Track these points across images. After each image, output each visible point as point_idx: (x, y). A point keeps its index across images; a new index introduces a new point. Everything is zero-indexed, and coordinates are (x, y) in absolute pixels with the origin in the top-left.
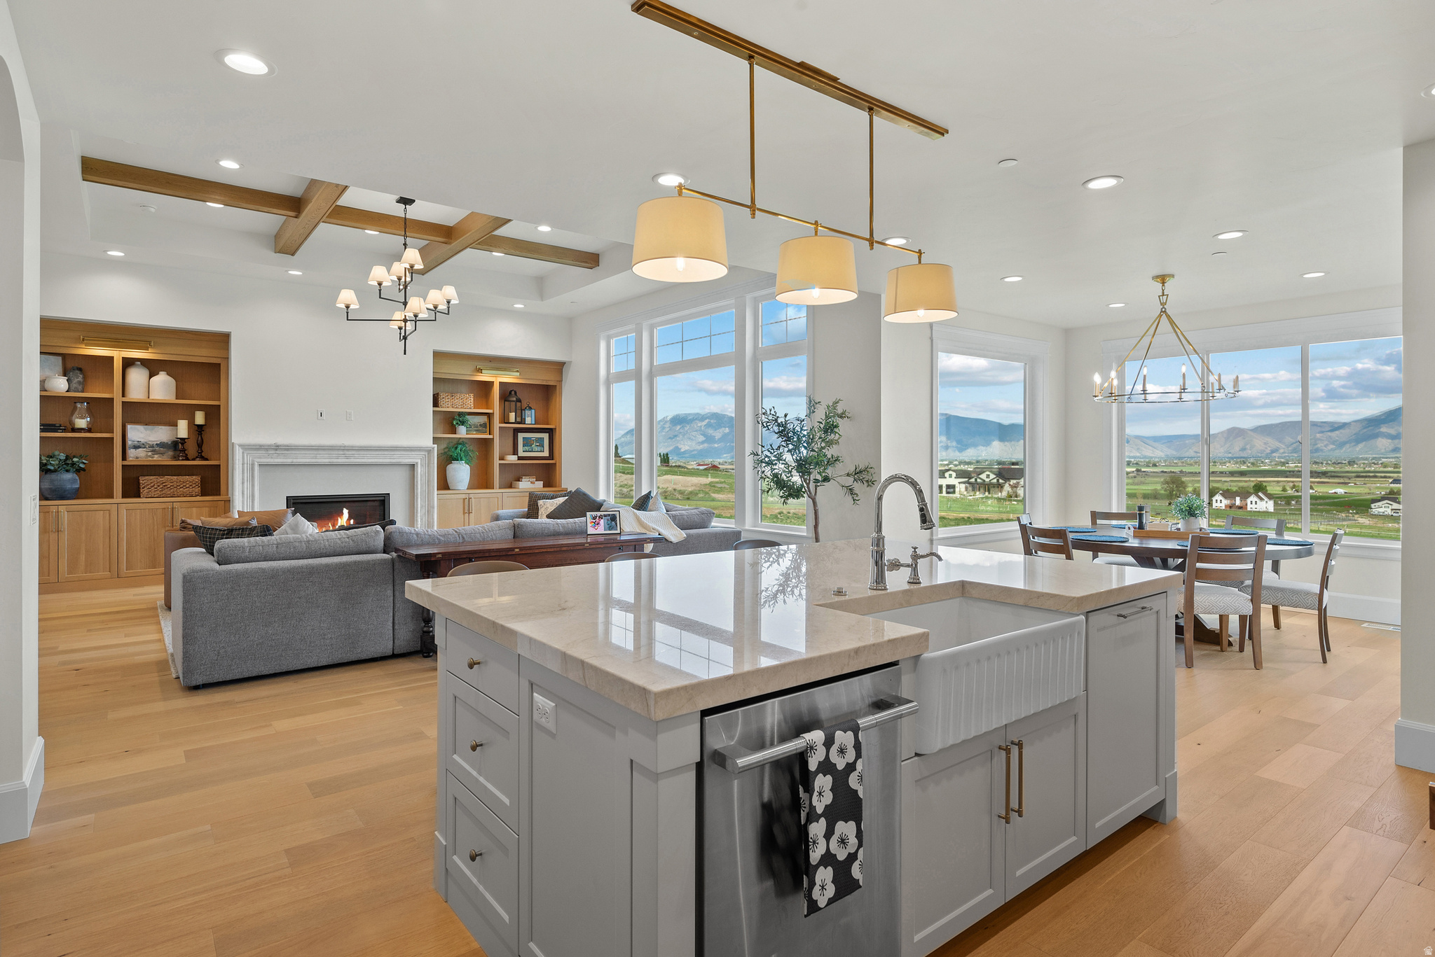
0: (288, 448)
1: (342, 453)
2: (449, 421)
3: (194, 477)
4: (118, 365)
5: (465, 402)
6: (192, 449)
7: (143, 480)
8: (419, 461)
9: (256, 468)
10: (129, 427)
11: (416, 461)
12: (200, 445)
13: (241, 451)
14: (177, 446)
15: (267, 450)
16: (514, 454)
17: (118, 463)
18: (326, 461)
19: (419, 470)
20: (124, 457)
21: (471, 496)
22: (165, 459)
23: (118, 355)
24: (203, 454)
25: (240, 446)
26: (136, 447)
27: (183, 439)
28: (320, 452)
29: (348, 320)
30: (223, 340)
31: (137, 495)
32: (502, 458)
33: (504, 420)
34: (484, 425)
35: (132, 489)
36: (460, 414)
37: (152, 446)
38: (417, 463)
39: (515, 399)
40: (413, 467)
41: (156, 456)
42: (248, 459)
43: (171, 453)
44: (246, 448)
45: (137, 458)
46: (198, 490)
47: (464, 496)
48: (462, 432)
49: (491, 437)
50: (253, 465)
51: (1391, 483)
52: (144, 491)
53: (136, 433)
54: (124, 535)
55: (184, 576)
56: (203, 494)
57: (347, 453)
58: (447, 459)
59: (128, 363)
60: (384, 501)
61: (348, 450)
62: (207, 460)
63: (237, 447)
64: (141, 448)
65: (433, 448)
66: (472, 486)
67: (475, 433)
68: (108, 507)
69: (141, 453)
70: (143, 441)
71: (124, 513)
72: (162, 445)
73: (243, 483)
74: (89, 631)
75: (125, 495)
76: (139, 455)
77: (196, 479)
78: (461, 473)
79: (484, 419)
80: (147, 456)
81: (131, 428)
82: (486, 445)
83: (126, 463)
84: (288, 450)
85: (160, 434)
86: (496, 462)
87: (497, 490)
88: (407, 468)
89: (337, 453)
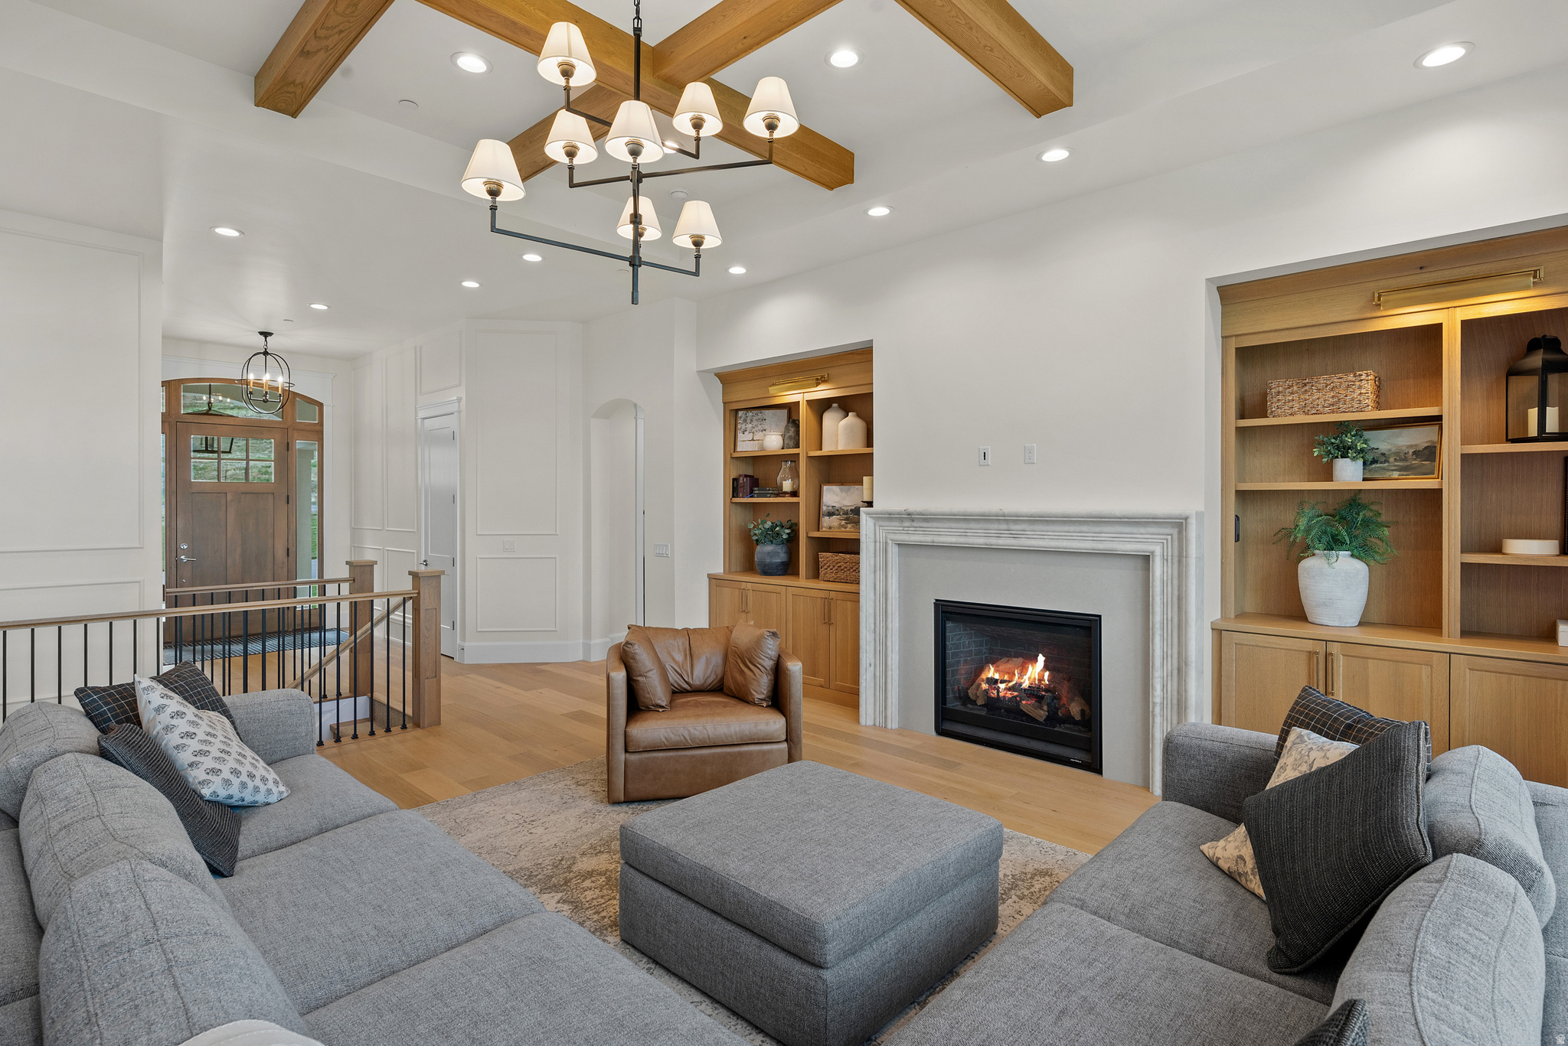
1: (1004, 526)
4: (804, 414)
7: (825, 557)
8: (1158, 550)
9: (891, 548)
10: (825, 488)
11: (1151, 548)
18: (980, 541)
19: (1158, 568)
20: (815, 528)
23: (804, 397)
26: (830, 514)
28: (972, 525)
31: (816, 575)
34: (1427, 453)
37: (846, 513)
38: (1153, 552)
40: (1146, 559)
41: (849, 526)
42: (881, 535)
45: (830, 528)
47: (1309, 645)
48: (1351, 475)
49: (1434, 482)
50: (887, 543)
52: (822, 573)
53: (830, 496)
57: (1013, 527)
60: (1089, 629)
61: (1015, 522)
64: (835, 515)
65: (1186, 519)
66: (1369, 620)
67: (1396, 474)
69: (834, 521)
70: (837, 505)
73: (874, 572)
75: (807, 576)
76: (832, 525)
79: (1413, 435)
80: (841, 526)
81: (827, 489)
83: (817, 534)
84: (926, 520)
86: (1453, 556)
87: (1451, 642)
88: (1140, 563)
89: (996, 526)
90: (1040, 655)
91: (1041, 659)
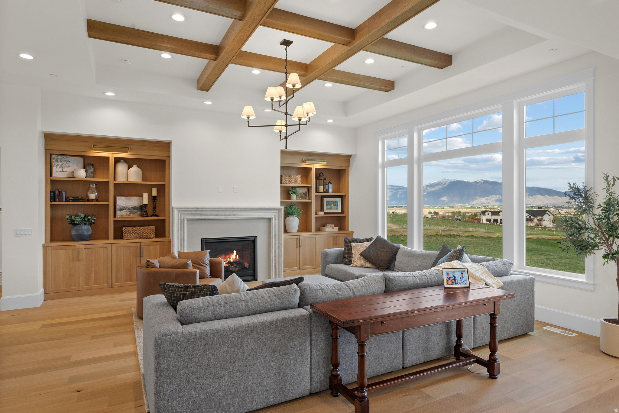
0: (203, 210)
1: (232, 212)
2: (287, 192)
3: (152, 227)
4: (111, 162)
5: (296, 180)
6: (150, 210)
7: (125, 229)
8: (274, 217)
9: (185, 222)
10: (117, 198)
11: (272, 216)
12: (154, 208)
13: (177, 212)
14: (143, 208)
15: (191, 211)
16: (321, 211)
17: (112, 219)
18: (223, 217)
19: (274, 222)
20: (115, 216)
21: (301, 237)
22: (136, 217)
23: (111, 155)
24: (156, 213)
25: (177, 209)
26: (121, 210)
27: (146, 204)
28: (220, 212)
29: (248, 126)
30: (167, 145)
31: (122, 238)
32: (316, 214)
33: (317, 191)
34: (306, 194)
35: (119, 235)
36: (293, 187)
37: (129, 209)
38: (272, 218)
39: (323, 178)
40: (270, 220)
41: (131, 215)
42: (181, 217)
43: (139, 213)
44: (180, 210)
45: (122, 216)
46: (153, 234)
47: (296, 237)
48: (294, 198)
49: (310, 201)
50: (184, 220)
52: (125, 236)
53: (121, 201)
54: (115, 262)
56: (157, 236)
57: (234, 212)
58: (287, 214)
59: (117, 160)
60: (254, 240)
61: (235, 210)
62: (158, 216)
63: (175, 209)
64: (123, 210)
65: (282, 209)
66: (299, 231)
67: (300, 198)
68: (106, 245)
69: (124, 213)
70: (124, 206)
71: (114, 249)
72: (134, 208)
73: (178, 231)
74: (93, 337)
75: (115, 238)
76: (122, 214)
77: (153, 228)
78: (294, 222)
79: (305, 190)
80: (127, 215)
81: (119, 198)
82: (306, 206)
83: (116, 219)
84: (202, 211)
85: (133, 202)
86: (314, 216)
87: (314, 233)
88: (267, 221)
89: (229, 212)
90: (234, 251)
91: (235, 252)
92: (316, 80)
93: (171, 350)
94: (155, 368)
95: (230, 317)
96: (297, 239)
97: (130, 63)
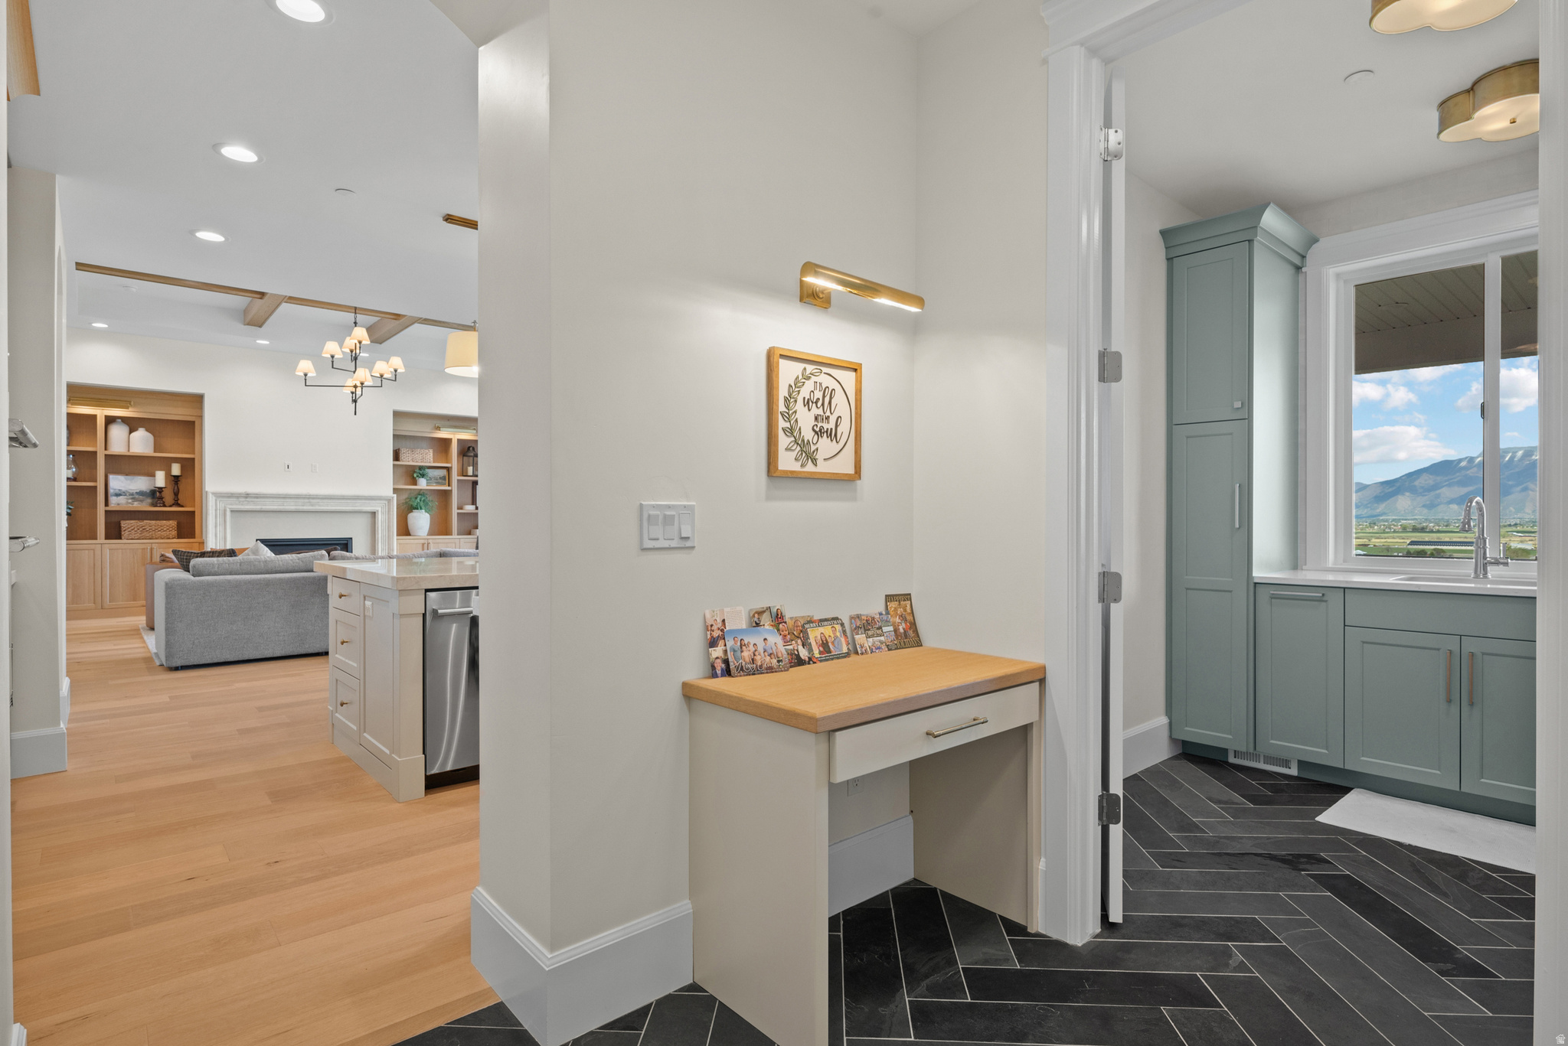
0: (257, 496)
1: (307, 501)
2: (412, 474)
3: (171, 522)
4: (101, 422)
5: (426, 457)
6: (168, 497)
7: (124, 524)
8: (380, 509)
9: (228, 513)
10: (111, 477)
11: (377, 509)
12: (176, 494)
13: (214, 498)
14: (156, 494)
15: (238, 497)
16: (473, 504)
17: (101, 509)
18: (293, 508)
19: (380, 517)
20: (107, 504)
21: (430, 541)
22: (145, 506)
23: (101, 413)
24: (179, 502)
25: (213, 494)
26: (117, 495)
27: (161, 488)
28: (287, 500)
29: (306, 385)
30: (198, 400)
31: (119, 536)
32: (460, 508)
33: (463, 473)
34: (443, 478)
35: (114, 532)
36: (421, 468)
37: (132, 494)
38: (378, 511)
39: (472, 454)
40: (374, 514)
41: (136, 503)
42: (221, 506)
43: (149, 500)
44: (219, 496)
45: (118, 504)
46: (174, 533)
47: (423, 541)
48: (422, 484)
49: (449, 488)
50: (225, 511)
51: (1409, 544)
52: (125, 534)
53: (117, 482)
54: (107, 571)
55: (167, 584)
56: (179, 536)
57: (312, 501)
58: (406, 508)
59: (110, 420)
60: (347, 544)
61: (314, 498)
62: (182, 506)
63: (211, 495)
64: (122, 495)
65: (393, 498)
66: (432, 533)
67: (433, 484)
68: (92, 547)
69: (122, 500)
70: (123, 489)
71: (106, 552)
72: (141, 493)
73: (216, 527)
75: (108, 537)
76: (120, 502)
77: (173, 523)
78: (421, 521)
79: (443, 472)
80: (128, 503)
81: (113, 478)
82: (445, 495)
83: (108, 509)
84: (257, 498)
85: (140, 484)
86: (455, 511)
87: (455, 536)
88: (369, 515)
89: (302, 501)
92: (416, 325)
93: (182, 593)
94: (166, 607)
95: (246, 574)
96: (423, 544)
97: (134, 290)
